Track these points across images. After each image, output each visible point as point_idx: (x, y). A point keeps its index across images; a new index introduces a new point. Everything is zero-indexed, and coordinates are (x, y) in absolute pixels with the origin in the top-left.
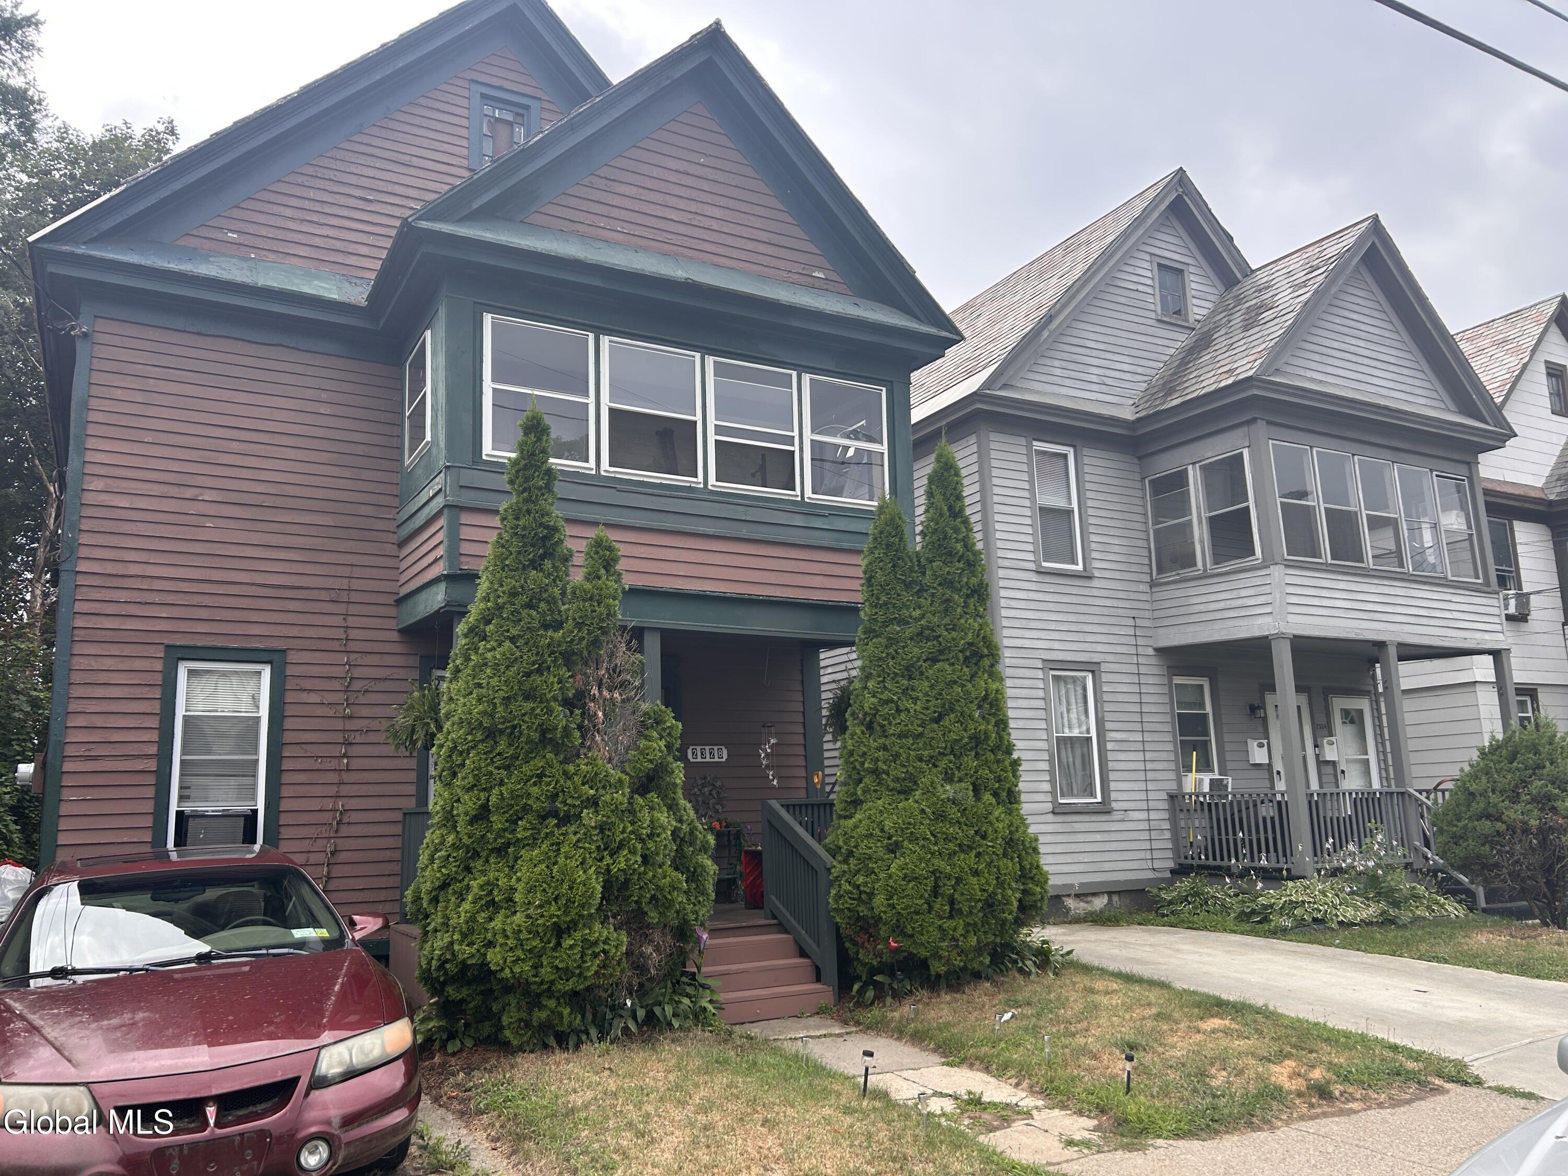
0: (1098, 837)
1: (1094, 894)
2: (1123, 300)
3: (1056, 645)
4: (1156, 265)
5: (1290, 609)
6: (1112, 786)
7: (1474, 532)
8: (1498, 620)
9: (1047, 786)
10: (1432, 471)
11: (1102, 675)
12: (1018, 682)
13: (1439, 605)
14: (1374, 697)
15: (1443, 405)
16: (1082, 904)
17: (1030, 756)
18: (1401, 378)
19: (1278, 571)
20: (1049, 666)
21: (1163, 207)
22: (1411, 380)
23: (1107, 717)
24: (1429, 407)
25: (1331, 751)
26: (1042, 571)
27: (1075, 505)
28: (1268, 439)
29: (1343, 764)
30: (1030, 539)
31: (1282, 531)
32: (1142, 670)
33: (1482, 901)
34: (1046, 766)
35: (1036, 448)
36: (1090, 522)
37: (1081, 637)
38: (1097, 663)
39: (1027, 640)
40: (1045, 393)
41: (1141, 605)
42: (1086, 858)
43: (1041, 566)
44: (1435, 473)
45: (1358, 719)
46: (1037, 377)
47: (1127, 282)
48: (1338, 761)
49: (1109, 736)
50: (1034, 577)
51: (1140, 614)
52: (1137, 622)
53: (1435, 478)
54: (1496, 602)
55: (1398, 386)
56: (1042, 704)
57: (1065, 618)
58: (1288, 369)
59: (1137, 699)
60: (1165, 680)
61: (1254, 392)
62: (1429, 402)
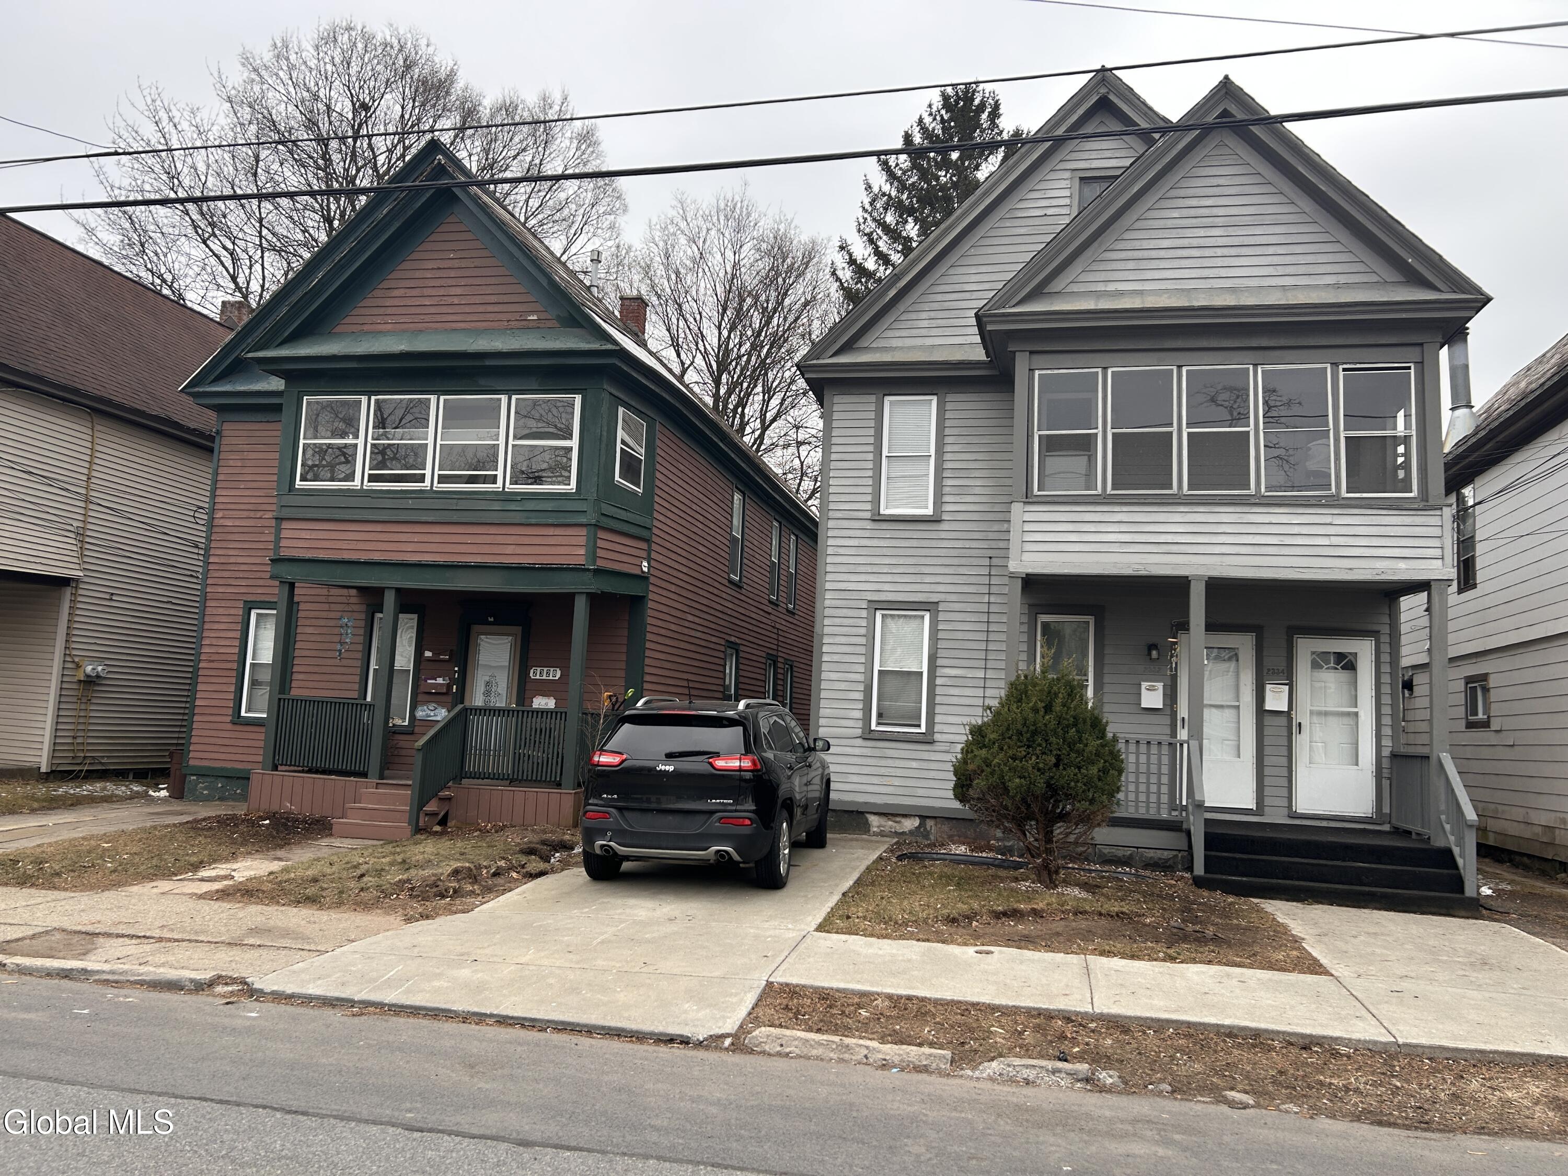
0: (914, 764)
1: (903, 816)
2: (1023, 231)
3: (887, 587)
4: (1077, 180)
5: (1028, 547)
6: (938, 719)
7: (1414, 433)
8: (1436, 543)
9: (859, 714)
10: (1335, 365)
11: (940, 613)
12: (837, 621)
13: (1305, 530)
14: (1385, 639)
15: (1375, 278)
16: (890, 823)
17: (843, 686)
18: (1288, 260)
19: (1017, 508)
20: (875, 606)
21: (1075, 118)
22: (1310, 259)
23: (940, 653)
24: (1337, 286)
25: (1276, 699)
26: (878, 519)
27: (933, 452)
28: (1032, 370)
29: (1302, 715)
30: (869, 490)
31: (1032, 467)
32: (993, 608)
33: (1199, 868)
34: (860, 696)
35: (891, 402)
36: (945, 467)
37: (918, 579)
38: (937, 603)
39: (852, 583)
40: (901, 348)
41: (1002, 545)
42: (897, 782)
43: (879, 514)
44: (1341, 367)
45: (1347, 663)
46: (898, 333)
47: (1032, 210)
48: (1293, 712)
49: (940, 672)
50: (869, 525)
51: (1001, 553)
52: (995, 561)
53: (1341, 374)
54: (1436, 521)
55: (1281, 270)
56: (863, 640)
57: (902, 561)
58: (1075, 288)
59: (983, 636)
60: (1025, 619)
61: (989, 328)
62: (1343, 279)
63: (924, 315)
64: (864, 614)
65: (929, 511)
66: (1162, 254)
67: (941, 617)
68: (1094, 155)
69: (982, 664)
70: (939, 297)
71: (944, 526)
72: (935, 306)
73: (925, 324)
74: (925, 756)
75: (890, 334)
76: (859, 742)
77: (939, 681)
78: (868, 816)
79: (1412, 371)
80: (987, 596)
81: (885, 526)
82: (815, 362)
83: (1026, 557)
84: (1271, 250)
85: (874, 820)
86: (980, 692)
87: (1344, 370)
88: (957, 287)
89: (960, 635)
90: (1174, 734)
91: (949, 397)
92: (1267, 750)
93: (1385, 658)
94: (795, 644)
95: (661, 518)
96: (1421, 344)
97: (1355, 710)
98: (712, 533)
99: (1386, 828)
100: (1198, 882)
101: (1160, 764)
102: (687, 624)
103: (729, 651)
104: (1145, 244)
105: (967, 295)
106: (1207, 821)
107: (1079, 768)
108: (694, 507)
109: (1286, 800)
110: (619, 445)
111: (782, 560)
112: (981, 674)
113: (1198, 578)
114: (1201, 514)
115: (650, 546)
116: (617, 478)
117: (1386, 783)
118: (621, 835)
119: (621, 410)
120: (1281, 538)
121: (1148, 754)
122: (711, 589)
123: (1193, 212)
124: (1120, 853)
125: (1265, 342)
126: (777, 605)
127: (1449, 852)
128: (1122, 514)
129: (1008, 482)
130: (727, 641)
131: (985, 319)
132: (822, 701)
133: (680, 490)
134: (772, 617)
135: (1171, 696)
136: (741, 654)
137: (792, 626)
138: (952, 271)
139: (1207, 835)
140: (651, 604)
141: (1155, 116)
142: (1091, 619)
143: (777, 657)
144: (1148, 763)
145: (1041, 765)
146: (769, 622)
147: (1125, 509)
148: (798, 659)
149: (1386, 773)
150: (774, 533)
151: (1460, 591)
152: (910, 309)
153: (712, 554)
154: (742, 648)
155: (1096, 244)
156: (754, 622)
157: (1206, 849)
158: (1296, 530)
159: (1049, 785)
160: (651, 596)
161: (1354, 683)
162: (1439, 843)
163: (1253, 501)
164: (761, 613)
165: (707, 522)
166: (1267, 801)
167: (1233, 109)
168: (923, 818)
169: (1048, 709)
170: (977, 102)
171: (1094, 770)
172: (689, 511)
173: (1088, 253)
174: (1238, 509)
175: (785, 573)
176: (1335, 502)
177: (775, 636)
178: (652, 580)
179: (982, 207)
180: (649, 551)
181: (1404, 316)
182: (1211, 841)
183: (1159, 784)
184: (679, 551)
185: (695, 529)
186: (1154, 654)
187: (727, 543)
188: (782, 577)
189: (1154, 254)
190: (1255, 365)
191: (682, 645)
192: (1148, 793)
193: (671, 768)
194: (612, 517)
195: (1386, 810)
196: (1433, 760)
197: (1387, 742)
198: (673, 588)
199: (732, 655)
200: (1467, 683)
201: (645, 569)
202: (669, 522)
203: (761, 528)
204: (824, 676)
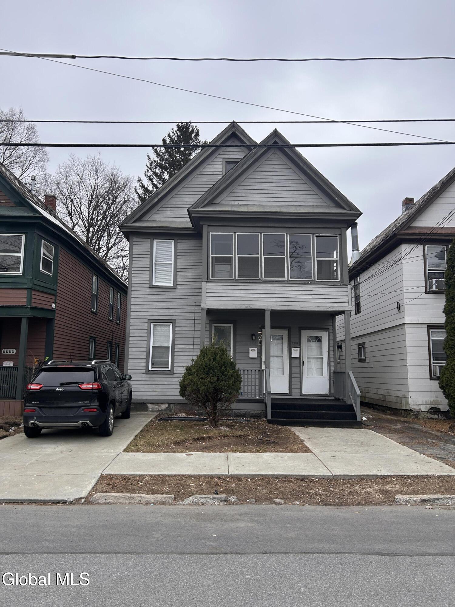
0: (166, 383)
1: (162, 403)
2: (205, 180)
3: (155, 314)
4: (225, 162)
5: (208, 298)
6: (175, 365)
7: (339, 259)
8: (346, 297)
9: (144, 364)
10: (313, 234)
11: (176, 324)
12: (135, 327)
13: (304, 292)
14: (331, 331)
15: (325, 204)
16: (156, 407)
17: (138, 353)
18: (297, 196)
19: (204, 284)
20: (151, 321)
21: (223, 139)
22: (304, 196)
23: (176, 339)
24: (313, 207)
25: (295, 353)
26: (152, 287)
27: (173, 262)
28: (209, 232)
29: (304, 359)
30: (148, 276)
31: (209, 268)
32: (196, 322)
33: (269, 417)
34: (145, 357)
35: (156, 242)
36: (177, 267)
37: (168, 310)
38: (175, 320)
39: (142, 312)
40: (160, 221)
41: (199, 297)
42: (159, 390)
43: (152, 285)
44: (315, 235)
45: (319, 340)
46: (159, 216)
47: (208, 172)
48: (301, 358)
49: (176, 346)
50: (148, 289)
51: (199, 300)
52: (197, 304)
53: (315, 237)
54: (346, 289)
55: (295, 200)
56: (146, 335)
57: (161, 303)
58: (224, 202)
59: (192, 332)
60: (208, 325)
61: (193, 215)
62: (315, 204)
63: (169, 209)
64: (146, 324)
65: (172, 284)
66: (254, 191)
67: (177, 325)
68: (230, 153)
69: (192, 343)
70: (174, 203)
71: (177, 290)
72: (173, 206)
73: (169, 212)
74: (171, 379)
75: (155, 215)
76: (144, 375)
77: (176, 350)
78: (147, 404)
79: (338, 237)
80: (194, 317)
81: (154, 290)
82: (125, 225)
83: (208, 302)
84: (291, 192)
85: (150, 406)
86: (191, 354)
87: (316, 236)
88: (181, 199)
89: (184, 332)
90: (261, 367)
91: (179, 241)
92: (293, 372)
93: (331, 338)
94: (120, 337)
95: (61, 286)
96: (340, 228)
97: (322, 356)
98: (84, 292)
99: (333, 398)
100: (269, 422)
101: (255, 378)
102: (72, 329)
103: (91, 340)
104: (249, 188)
105: (185, 203)
106: (272, 398)
107: (226, 381)
108: (76, 281)
109: (299, 389)
110: (42, 256)
111: (114, 303)
112: (192, 347)
113: (268, 310)
114: (268, 287)
115: (56, 298)
116: (41, 269)
117: (332, 382)
118: (40, 418)
119: (43, 241)
120: (296, 295)
121: (252, 375)
122: (83, 315)
123: (265, 177)
124: (242, 412)
125: (290, 226)
126: (112, 321)
127: (352, 405)
128: (242, 286)
129: (201, 274)
130: (90, 336)
131: (191, 212)
132: (129, 359)
133: (70, 275)
134: (110, 326)
135: (260, 353)
136: (97, 341)
137: (119, 330)
138: (179, 193)
139: (272, 404)
140: (56, 322)
141: (252, 141)
142: (232, 325)
143: (112, 342)
144: (251, 378)
145: (212, 381)
146: (109, 328)
147: (242, 284)
148: (121, 343)
149: (332, 378)
150: (111, 292)
151: (356, 314)
152: (163, 206)
153: (84, 301)
154: (97, 339)
155: (231, 187)
156: (102, 328)
157: (271, 409)
158: (301, 292)
159: (215, 388)
160: (56, 318)
161: (321, 348)
162: (349, 402)
163: (286, 282)
164: (106, 325)
165: (81, 288)
166: (293, 390)
167: (278, 141)
168: (169, 404)
169: (214, 359)
170: (190, 129)
171: (231, 382)
172: (73, 283)
173: (228, 190)
174: (281, 285)
175: (116, 308)
176: (314, 283)
177: (111, 334)
178: (57, 311)
179: (190, 170)
180: (55, 299)
181: (335, 218)
182: (273, 406)
183: (255, 386)
184: (69, 300)
185: (76, 291)
186: (254, 337)
187: (90, 296)
188: (114, 310)
189: (252, 191)
190: (287, 233)
191: (70, 338)
192: (252, 389)
193: (62, 390)
194: (39, 285)
195: (332, 392)
196: (347, 373)
197: (332, 367)
198: (66, 315)
199: (92, 342)
200: (358, 346)
201: (54, 307)
202: (64, 288)
203: (105, 291)
204: (130, 349)
